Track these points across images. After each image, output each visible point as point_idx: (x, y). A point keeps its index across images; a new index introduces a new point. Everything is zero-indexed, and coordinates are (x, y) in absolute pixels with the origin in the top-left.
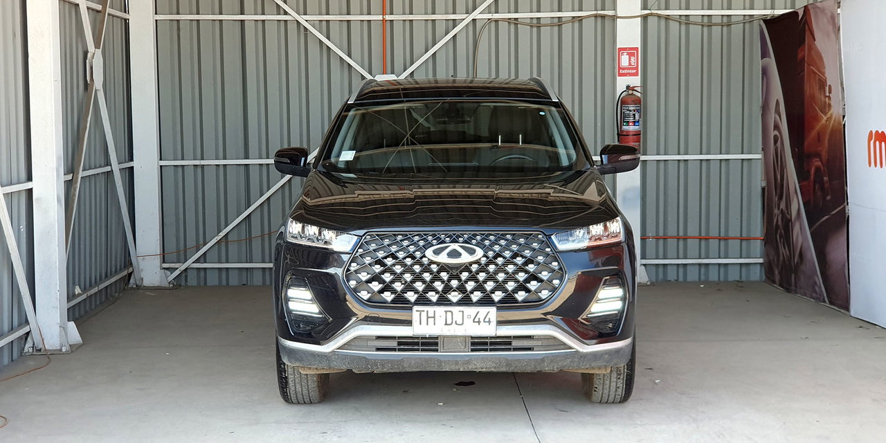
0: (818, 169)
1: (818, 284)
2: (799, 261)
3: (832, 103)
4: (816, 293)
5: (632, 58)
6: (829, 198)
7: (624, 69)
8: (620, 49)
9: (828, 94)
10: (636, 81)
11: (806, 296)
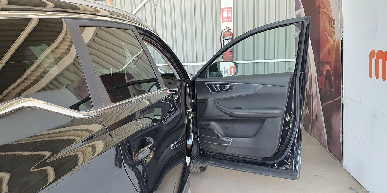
0: (328, 72)
1: (323, 136)
2: (315, 119)
3: (335, 31)
4: (322, 141)
5: (229, 13)
6: (333, 90)
7: (224, 18)
8: (223, 9)
9: (333, 25)
10: (230, 25)
11: (316, 138)
